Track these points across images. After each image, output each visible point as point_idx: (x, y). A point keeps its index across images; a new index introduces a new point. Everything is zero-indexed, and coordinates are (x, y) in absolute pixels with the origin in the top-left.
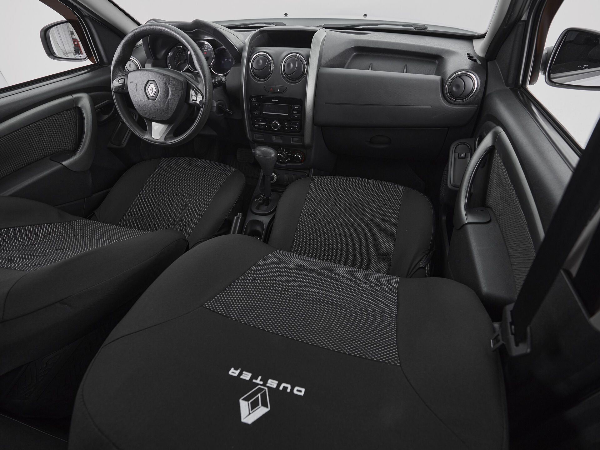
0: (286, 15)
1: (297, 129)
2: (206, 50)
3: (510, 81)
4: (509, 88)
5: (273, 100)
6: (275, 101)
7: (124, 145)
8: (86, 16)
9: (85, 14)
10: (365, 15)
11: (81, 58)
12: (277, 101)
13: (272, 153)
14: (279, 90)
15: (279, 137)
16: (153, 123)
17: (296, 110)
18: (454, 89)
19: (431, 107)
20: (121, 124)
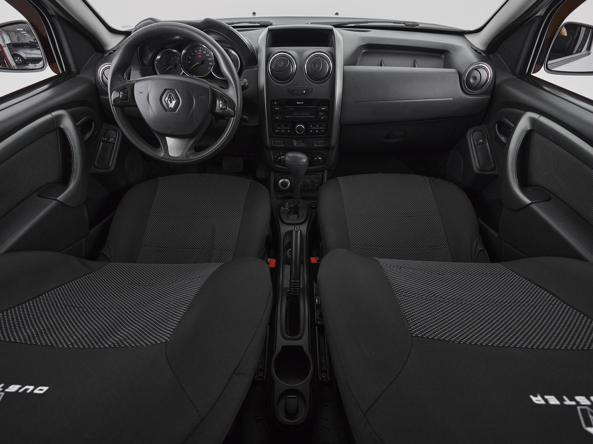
0: (254, 13)
1: (322, 131)
2: (200, 52)
3: (517, 71)
4: (515, 77)
5: (298, 103)
6: (300, 103)
7: (112, 168)
8: (53, 15)
9: (52, 13)
10: (337, 14)
11: (36, 68)
12: (303, 103)
13: (304, 159)
14: (304, 92)
15: (301, 141)
16: (168, 139)
17: (323, 111)
18: (472, 81)
19: (452, 99)
20: (102, 143)
